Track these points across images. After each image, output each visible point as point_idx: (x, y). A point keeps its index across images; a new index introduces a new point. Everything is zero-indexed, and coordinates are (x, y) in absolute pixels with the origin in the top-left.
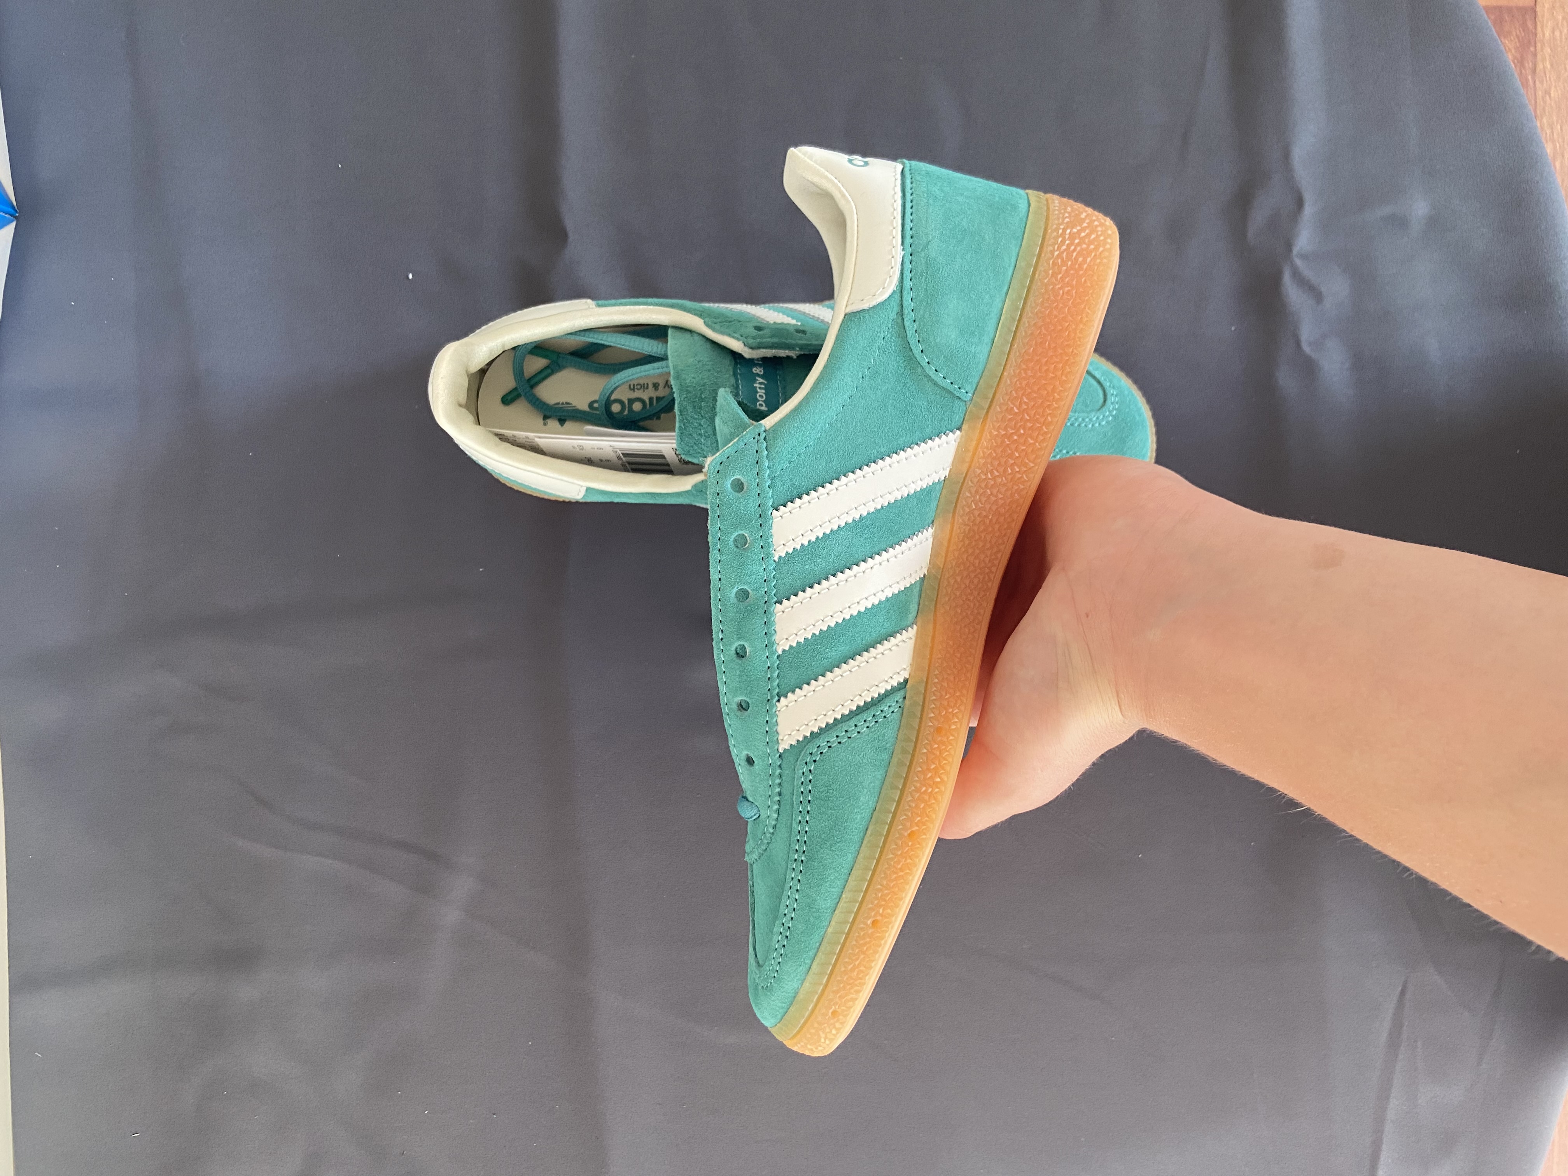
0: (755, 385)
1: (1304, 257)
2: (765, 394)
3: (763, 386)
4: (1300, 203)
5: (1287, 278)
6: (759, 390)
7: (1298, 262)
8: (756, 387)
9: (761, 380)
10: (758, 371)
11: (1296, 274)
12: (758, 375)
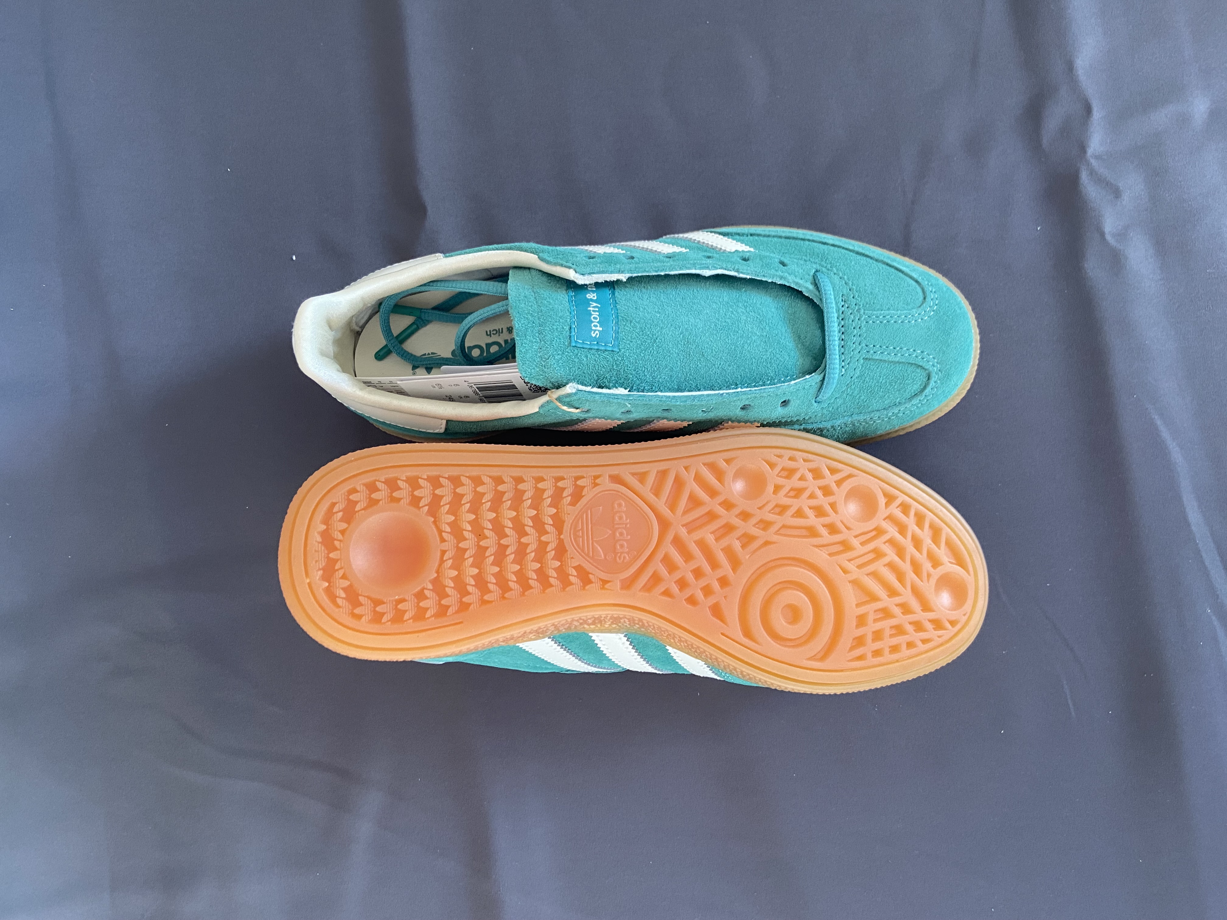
0: (589, 309)
1: (1097, 157)
2: (598, 315)
3: (597, 309)
4: (1088, 109)
5: (1084, 176)
6: (593, 313)
7: (1093, 161)
8: (590, 310)
9: (595, 304)
10: (591, 297)
11: (1092, 172)
12: (592, 300)
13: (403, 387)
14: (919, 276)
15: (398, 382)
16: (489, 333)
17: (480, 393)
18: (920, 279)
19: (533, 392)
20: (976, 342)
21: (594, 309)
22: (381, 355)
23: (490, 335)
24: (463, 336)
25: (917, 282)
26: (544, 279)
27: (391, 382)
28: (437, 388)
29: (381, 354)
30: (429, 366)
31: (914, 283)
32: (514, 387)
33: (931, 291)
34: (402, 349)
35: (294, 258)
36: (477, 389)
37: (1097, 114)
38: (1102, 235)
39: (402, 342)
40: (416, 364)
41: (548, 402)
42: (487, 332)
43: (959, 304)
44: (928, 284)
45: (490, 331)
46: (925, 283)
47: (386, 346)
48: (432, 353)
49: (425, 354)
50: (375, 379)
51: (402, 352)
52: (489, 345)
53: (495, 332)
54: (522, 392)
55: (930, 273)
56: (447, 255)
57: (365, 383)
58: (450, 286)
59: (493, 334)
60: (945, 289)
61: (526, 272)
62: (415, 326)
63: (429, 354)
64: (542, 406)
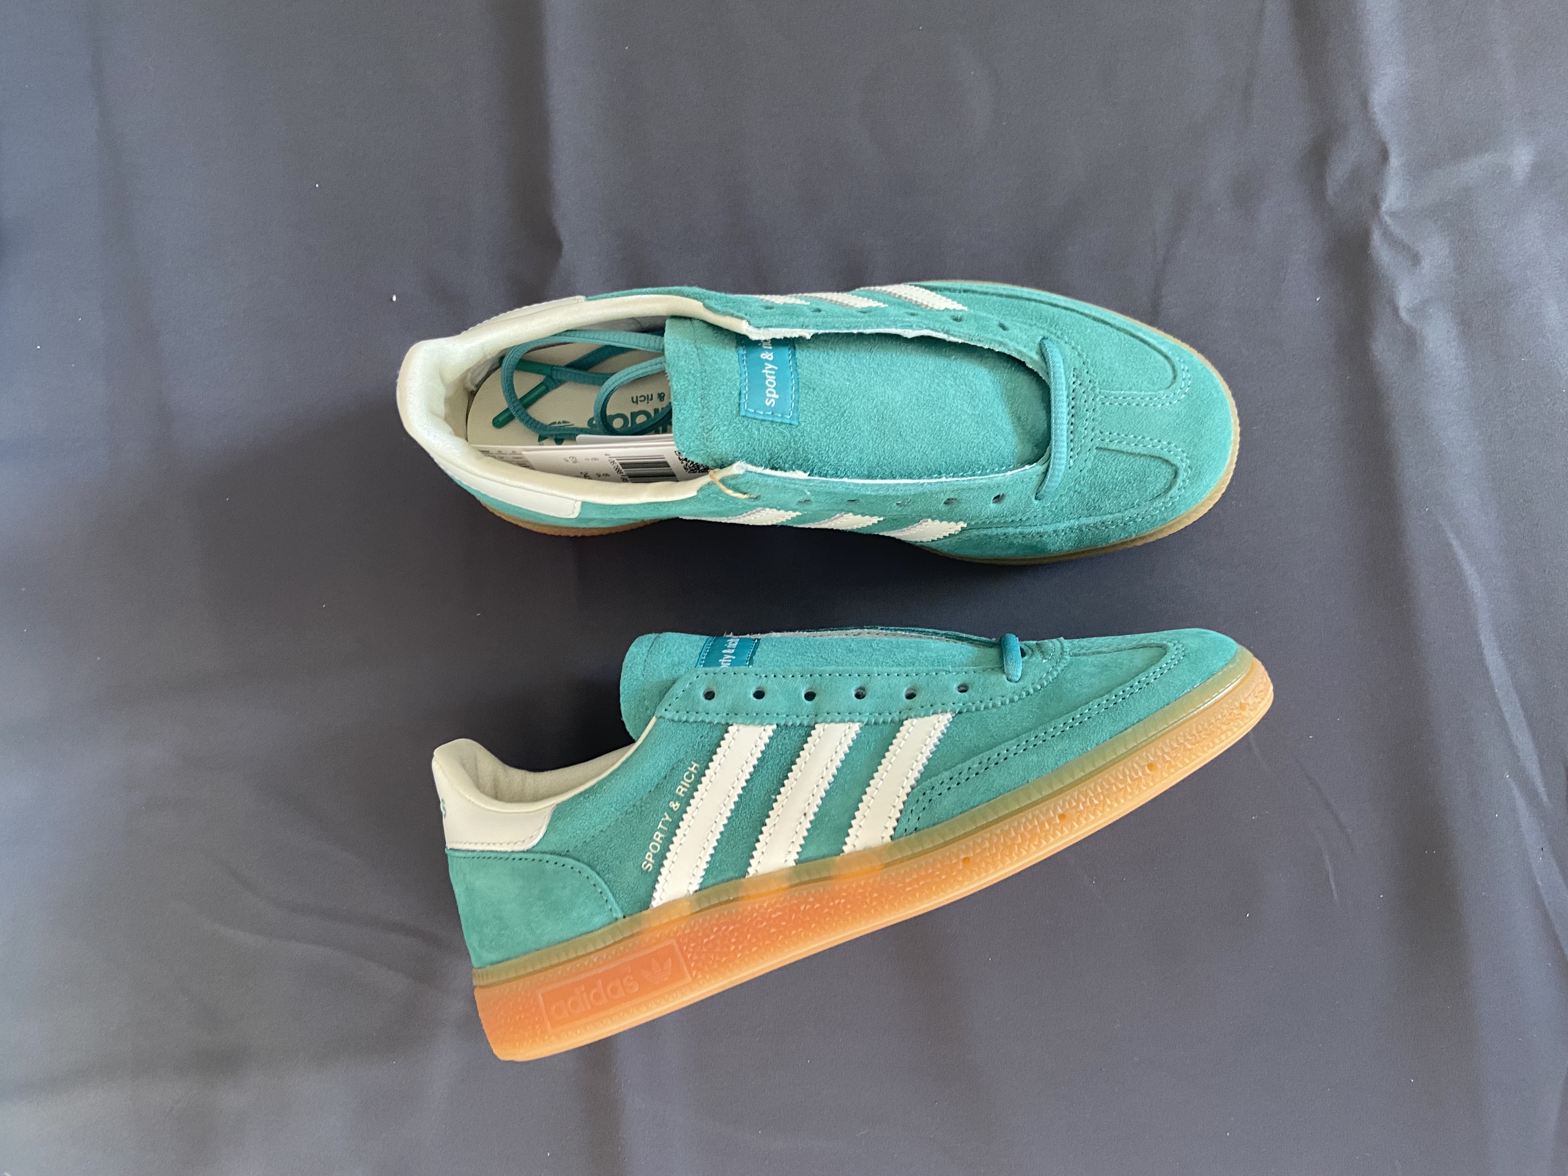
0: (763, 371)
1: (1393, 214)
2: (775, 380)
3: (773, 372)
4: (1384, 156)
5: (1376, 238)
6: (768, 376)
7: (1388, 219)
8: (765, 373)
9: (771, 366)
10: (767, 357)
11: (1387, 234)
12: (767, 361)
13: (529, 459)
14: (1170, 350)
15: (524, 453)
16: (635, 400)
17: (623, 470)
18: (1169, 354)
19: (689, 472)
20: (1235, 435)
21: (769, 372)
22: (501, 422)
23: (637, 402)
24: (606, 399)
25: (1166, 357)
26: (710, 331)
27: (514, 452)
28: (571, 462)
29: (501, 419)
30: (559, 437)
31: (1161, 358)
32: (665, 464)
33: (1183, 370)
34: (527, 415)
35: (394, 299)
36: (620, 466)
37: (1395, 162)
38: (1395, 310)
39: (527, 406)
40: (544, 433)
41: (709, 484)
42: (632, 398)
43: (1216, 387)
44: (1179, 361)
45: (637, 397)
46: (1176, 359)
47: (507, 410)
48: (564, 422)
49: (555, 423)
50: (494, 448)
51: (528, 418)
52: (634, 415)
53: (642, 399)
54: (676, 472)
55: (1182, 348)
56: (590, 298)
57: (482, 452)
58: (592, 337)
59: (641, 401)
60: (1200, 368)
61: (687, 323)
62: (544, 387)
63: (559, 423)
64: (701, 490)
